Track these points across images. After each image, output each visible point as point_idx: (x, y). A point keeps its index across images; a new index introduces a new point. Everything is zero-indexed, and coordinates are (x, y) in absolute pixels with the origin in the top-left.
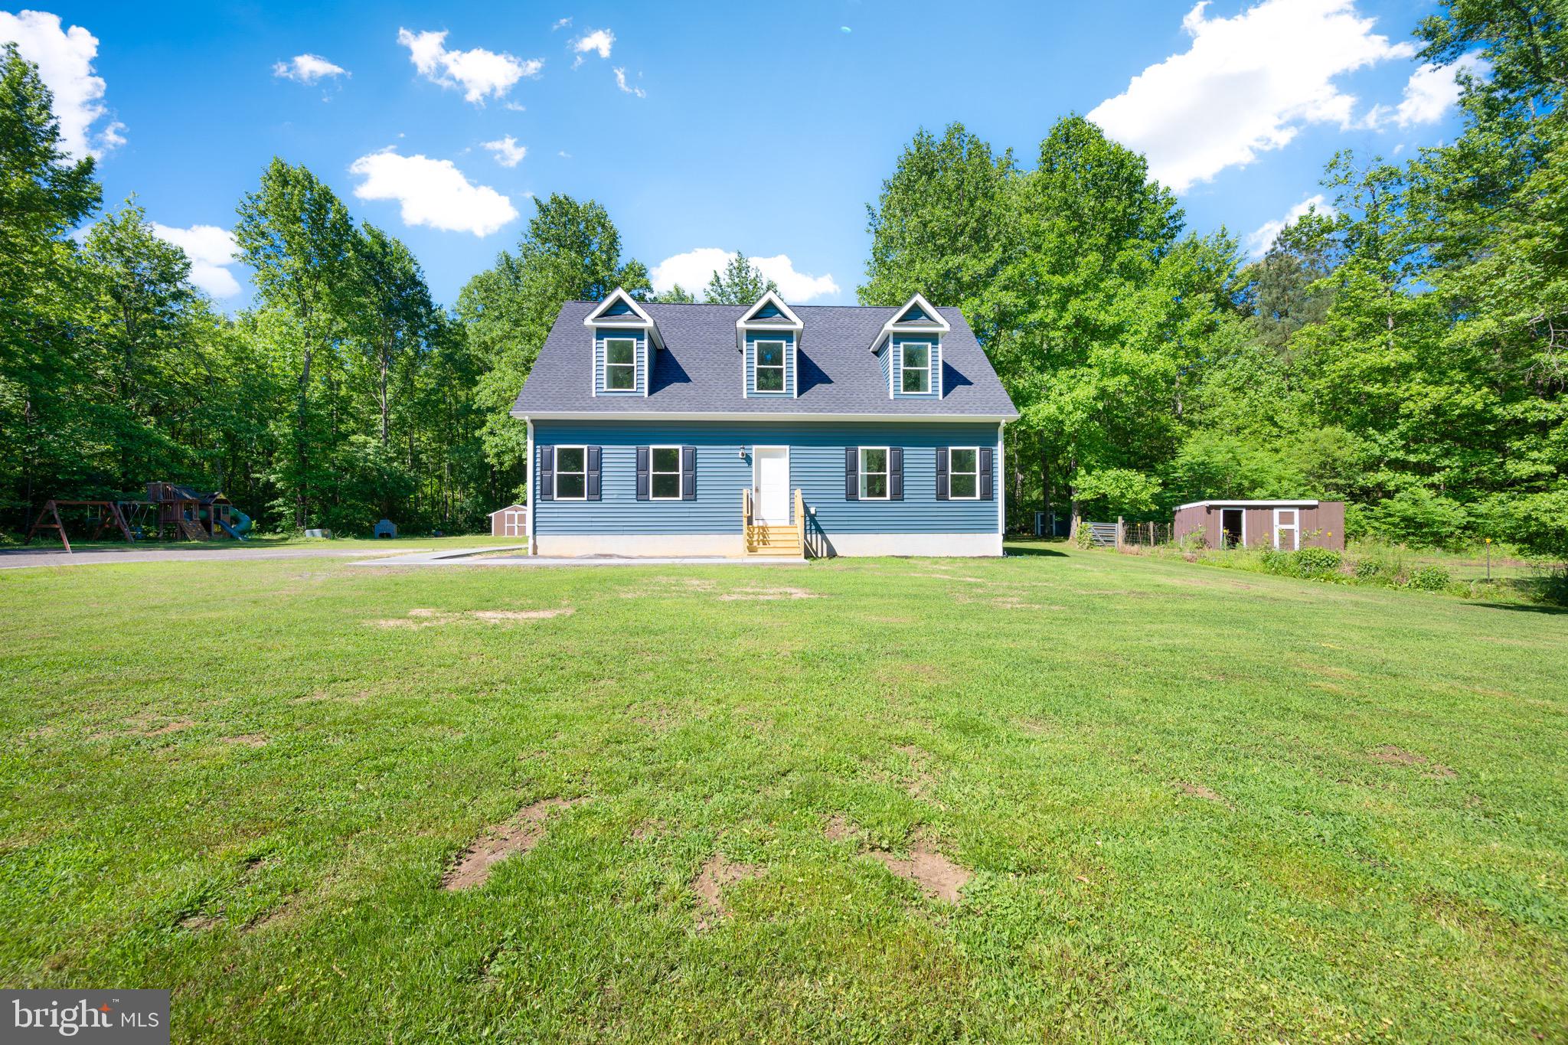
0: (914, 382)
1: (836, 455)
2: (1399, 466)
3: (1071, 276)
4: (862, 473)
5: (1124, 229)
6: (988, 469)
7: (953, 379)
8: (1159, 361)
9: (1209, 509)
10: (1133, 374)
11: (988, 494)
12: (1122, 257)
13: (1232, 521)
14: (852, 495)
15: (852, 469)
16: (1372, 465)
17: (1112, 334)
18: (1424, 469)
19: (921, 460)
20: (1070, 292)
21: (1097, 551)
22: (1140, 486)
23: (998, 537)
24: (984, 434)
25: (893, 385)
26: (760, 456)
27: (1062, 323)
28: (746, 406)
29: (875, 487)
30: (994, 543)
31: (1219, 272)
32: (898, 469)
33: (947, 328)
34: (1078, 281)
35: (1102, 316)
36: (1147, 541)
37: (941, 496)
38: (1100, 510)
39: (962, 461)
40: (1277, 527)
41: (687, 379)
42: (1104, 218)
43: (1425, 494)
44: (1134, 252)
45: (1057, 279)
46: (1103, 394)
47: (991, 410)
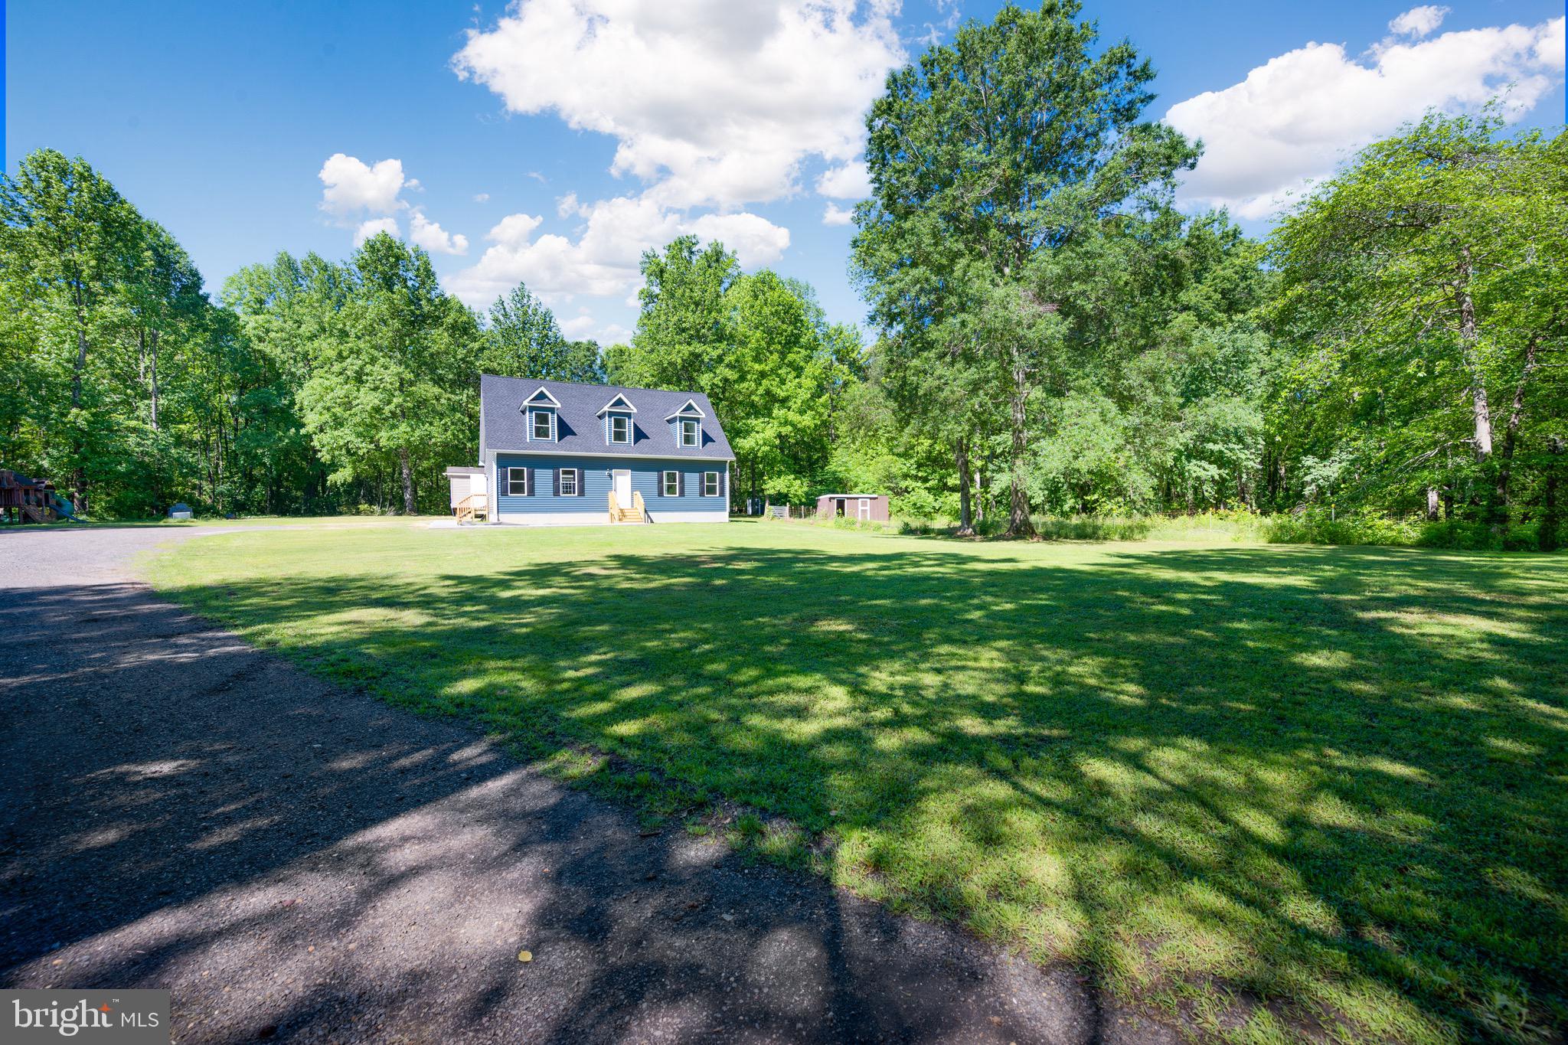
0: (688, 440)
1: (654, 475)
2: (916, 478)
3: (763, 366)
4: (665, 483)
5: (793, 341)
6: (722, 482)
7: (707, 439)
8: (807, 420)
9: (830, 499)
10: (793, 425)
11: (722, 494)
12: (791, 357)
13: (841, 504)
14: (661, 494)
15: (660, 481)
16: (906, 476)
17: (784, 402)
18: (925, 480)
19: (692, 479)
20: (763, 375)
21: (776, 520)
22: (798, 487)
23: (727, 513)
24: (720, 466)
25: (679, 442)
26: (616, 475)
27: (758, 392)
28: (608, 450)
29: (671, 489)
30: (725, 515)
31: (853, 351)
32: (682, 481)
33: (704, 416)
34: (767, 368)
35: (779, 391)
36: (801, 517)
37: (702, 494)
38: (780, 499)
39: (712, 479)
40: (860, 508)
41: (574, 434)
42: (781, 334)
43: (924, 493)
44: (796, 356)
45: (757, 366)
46: (780, 436)
47: (723, 455)
